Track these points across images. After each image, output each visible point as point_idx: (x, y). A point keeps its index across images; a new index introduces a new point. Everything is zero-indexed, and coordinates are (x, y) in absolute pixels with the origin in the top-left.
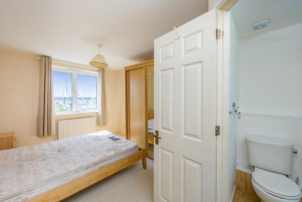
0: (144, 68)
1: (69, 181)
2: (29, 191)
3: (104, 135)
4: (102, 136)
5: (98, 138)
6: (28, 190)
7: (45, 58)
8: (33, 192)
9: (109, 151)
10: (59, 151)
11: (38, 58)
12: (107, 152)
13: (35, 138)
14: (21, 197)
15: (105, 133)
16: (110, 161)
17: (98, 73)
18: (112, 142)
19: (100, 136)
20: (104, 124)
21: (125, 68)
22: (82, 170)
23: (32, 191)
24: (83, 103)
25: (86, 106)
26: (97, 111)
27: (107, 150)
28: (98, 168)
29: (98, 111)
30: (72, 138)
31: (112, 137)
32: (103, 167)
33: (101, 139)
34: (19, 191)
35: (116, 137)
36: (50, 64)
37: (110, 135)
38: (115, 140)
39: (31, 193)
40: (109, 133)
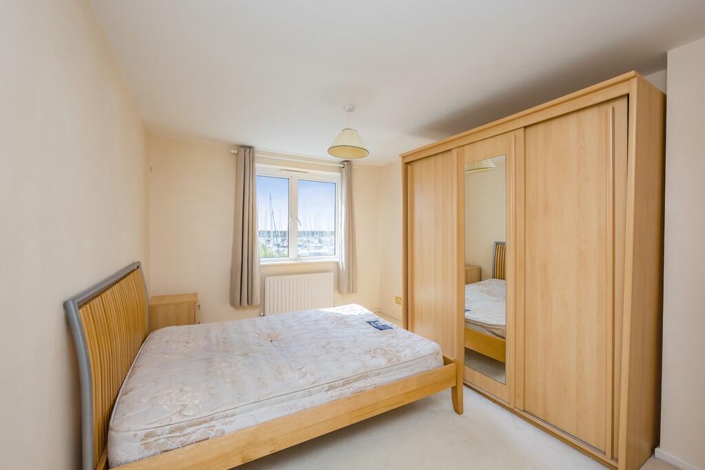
0: (454, 152)
1: (294, 410)
2: (227, 416)
3: (355, 314)
4: (351, 315)
5: (341, 321)
6: (225, 414)
7: (245, 151)
8: (233, 421)
9: (373, 355)
10: (270, 339)
11: (233, 152)
12: (368, 357)
13: (227, 308)
14: (214, 426)
15: (355, 310)
16: (378, 381)
17: (339, 174)
18: (375, 333)
19: (347, 317)
20: (352, 289)
21: (404, 157)
22: (320, 391)
23: (232, 419)
24: (301, 243)
25: (307, 248)
26: (335, 259)
27: (366, 353)
28: (352, 393)
29: (338, 260)
30: (292, 316)
31: (374, 322)
32: (361, 392)
33: (350, 323)
34: (211, 413)
35: (382, 321)
36: (252, 161)
37: (367, 315)
38: (381, 329)
39: (230, 421)
40: (366, 311)
